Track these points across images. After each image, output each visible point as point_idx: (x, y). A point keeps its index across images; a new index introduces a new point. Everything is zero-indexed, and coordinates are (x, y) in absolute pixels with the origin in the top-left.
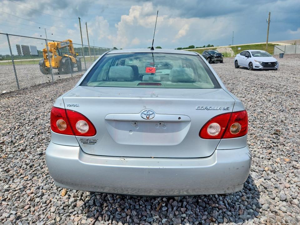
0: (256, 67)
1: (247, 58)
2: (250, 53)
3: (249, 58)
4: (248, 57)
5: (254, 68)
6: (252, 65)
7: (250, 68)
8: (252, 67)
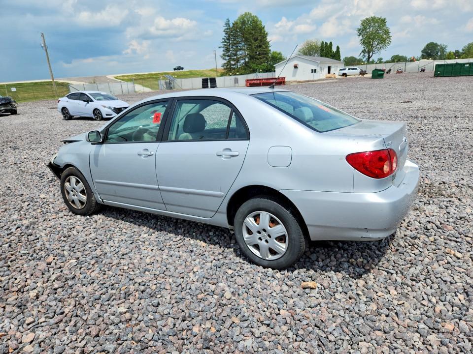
0: (107, 115)
1: (86, 102)
2: (88, 96)
3: (90, 102)
4: (88, 102)
5: (105, 116)
6: (100, 113)
7: (97, 118)
8: (101, 115)
